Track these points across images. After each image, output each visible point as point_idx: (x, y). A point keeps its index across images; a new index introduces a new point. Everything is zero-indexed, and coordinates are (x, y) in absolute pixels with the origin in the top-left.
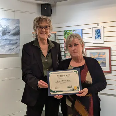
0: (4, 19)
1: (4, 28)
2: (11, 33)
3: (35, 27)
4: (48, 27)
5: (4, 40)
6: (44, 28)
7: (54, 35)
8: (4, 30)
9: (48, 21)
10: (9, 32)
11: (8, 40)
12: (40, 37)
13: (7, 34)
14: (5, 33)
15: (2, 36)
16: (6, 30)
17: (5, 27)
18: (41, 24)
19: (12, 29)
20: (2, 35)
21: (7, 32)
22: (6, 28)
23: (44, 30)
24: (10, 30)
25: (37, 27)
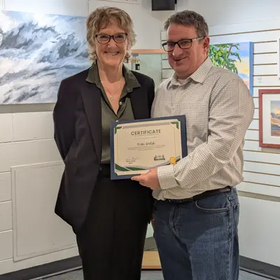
1: (62, 40)
2: (78, 52)
5: (64, 70)
8: (63, 43)
10: (76, 50)
11: (71, 69)
13: (70, 54)
14: (65, 51)
15: (58, 59)
16: (69, 45)
17: (66, 38)
19: (82, 41)
20: (58, 56)
21: (70, 48)
22: (68, 39)
24: (77, 44)
25: (96, 36)
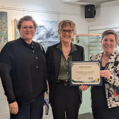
0: (48, 21)
2: (54, 36)
3: (59, 30)
4: (72, 31)
5: (48, 43)
6: (67, 32)
7: (97, 37)
8: (48, 32)
9: (72, 25)
10: (53, 35)
11: (51, 42)
12: (63, 41)
13: (51, 36)
14: (49, 35)
15: (46, 39)
16: (50, 33)
17: (49, 30)
18: (65, 27)
19: (55, 31)
20: (46, 37)
21: (51, 34)
23: (67, 33)
24: (53, 32)
25: (61, 30)
